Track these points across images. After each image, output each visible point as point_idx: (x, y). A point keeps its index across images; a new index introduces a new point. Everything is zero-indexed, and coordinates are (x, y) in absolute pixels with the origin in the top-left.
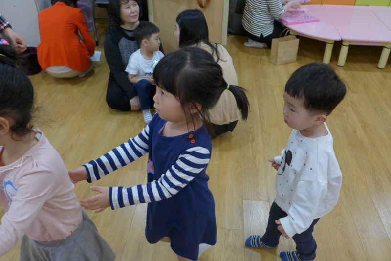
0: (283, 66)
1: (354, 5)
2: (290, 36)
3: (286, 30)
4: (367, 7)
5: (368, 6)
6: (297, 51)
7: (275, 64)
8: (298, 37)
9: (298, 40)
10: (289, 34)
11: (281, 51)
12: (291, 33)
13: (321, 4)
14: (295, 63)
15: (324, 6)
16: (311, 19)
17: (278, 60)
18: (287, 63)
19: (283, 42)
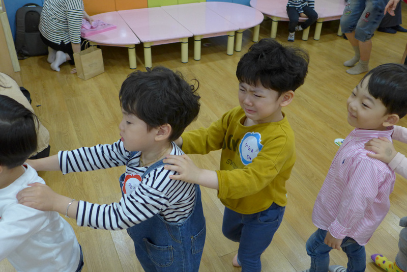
0: (92, 79)
1: (148, 7)
2: (91, 47)
3: (85, 42)
4: (159, 8)
5: (160, 6)
6: (102, 62)
7: (83, 80)
8: (99, 47)
9: (100, 50)
10: (89, 46)
11: (85, 65)
12: (91, 44)
13: (116, 10)
14: (103, 74)
15: (120, 12)
16: (108, 27)
17: (85, 75)
18: (96, 76)
19: (85, 55)
